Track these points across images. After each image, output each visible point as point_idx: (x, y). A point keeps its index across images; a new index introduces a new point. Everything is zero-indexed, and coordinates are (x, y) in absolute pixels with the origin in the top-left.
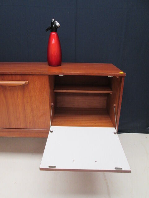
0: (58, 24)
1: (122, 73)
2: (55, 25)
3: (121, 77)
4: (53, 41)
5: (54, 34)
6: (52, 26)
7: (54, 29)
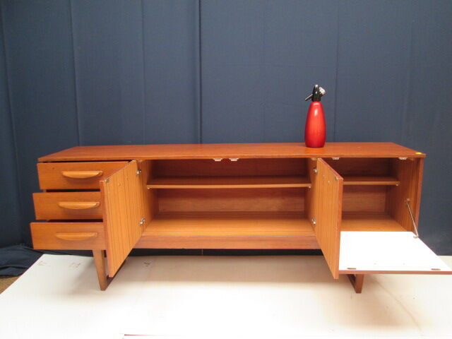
0: (322, 91)
1: (419, 153)
2: (319, 92)
3: (418, 159)
4: (316, 112)
5: (316, 104)
6: (314, 93)
7: (316, 97)
